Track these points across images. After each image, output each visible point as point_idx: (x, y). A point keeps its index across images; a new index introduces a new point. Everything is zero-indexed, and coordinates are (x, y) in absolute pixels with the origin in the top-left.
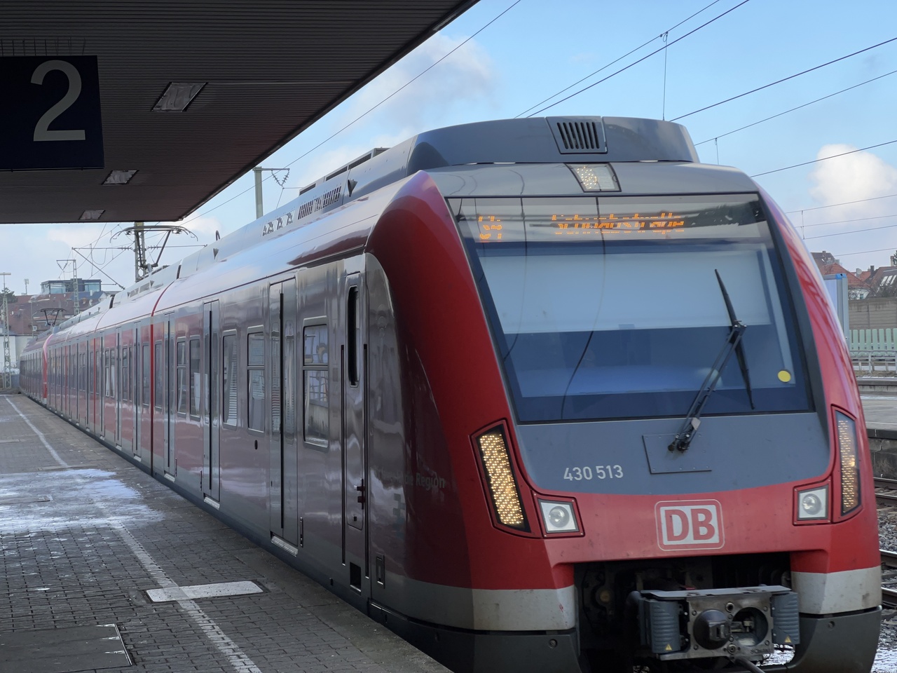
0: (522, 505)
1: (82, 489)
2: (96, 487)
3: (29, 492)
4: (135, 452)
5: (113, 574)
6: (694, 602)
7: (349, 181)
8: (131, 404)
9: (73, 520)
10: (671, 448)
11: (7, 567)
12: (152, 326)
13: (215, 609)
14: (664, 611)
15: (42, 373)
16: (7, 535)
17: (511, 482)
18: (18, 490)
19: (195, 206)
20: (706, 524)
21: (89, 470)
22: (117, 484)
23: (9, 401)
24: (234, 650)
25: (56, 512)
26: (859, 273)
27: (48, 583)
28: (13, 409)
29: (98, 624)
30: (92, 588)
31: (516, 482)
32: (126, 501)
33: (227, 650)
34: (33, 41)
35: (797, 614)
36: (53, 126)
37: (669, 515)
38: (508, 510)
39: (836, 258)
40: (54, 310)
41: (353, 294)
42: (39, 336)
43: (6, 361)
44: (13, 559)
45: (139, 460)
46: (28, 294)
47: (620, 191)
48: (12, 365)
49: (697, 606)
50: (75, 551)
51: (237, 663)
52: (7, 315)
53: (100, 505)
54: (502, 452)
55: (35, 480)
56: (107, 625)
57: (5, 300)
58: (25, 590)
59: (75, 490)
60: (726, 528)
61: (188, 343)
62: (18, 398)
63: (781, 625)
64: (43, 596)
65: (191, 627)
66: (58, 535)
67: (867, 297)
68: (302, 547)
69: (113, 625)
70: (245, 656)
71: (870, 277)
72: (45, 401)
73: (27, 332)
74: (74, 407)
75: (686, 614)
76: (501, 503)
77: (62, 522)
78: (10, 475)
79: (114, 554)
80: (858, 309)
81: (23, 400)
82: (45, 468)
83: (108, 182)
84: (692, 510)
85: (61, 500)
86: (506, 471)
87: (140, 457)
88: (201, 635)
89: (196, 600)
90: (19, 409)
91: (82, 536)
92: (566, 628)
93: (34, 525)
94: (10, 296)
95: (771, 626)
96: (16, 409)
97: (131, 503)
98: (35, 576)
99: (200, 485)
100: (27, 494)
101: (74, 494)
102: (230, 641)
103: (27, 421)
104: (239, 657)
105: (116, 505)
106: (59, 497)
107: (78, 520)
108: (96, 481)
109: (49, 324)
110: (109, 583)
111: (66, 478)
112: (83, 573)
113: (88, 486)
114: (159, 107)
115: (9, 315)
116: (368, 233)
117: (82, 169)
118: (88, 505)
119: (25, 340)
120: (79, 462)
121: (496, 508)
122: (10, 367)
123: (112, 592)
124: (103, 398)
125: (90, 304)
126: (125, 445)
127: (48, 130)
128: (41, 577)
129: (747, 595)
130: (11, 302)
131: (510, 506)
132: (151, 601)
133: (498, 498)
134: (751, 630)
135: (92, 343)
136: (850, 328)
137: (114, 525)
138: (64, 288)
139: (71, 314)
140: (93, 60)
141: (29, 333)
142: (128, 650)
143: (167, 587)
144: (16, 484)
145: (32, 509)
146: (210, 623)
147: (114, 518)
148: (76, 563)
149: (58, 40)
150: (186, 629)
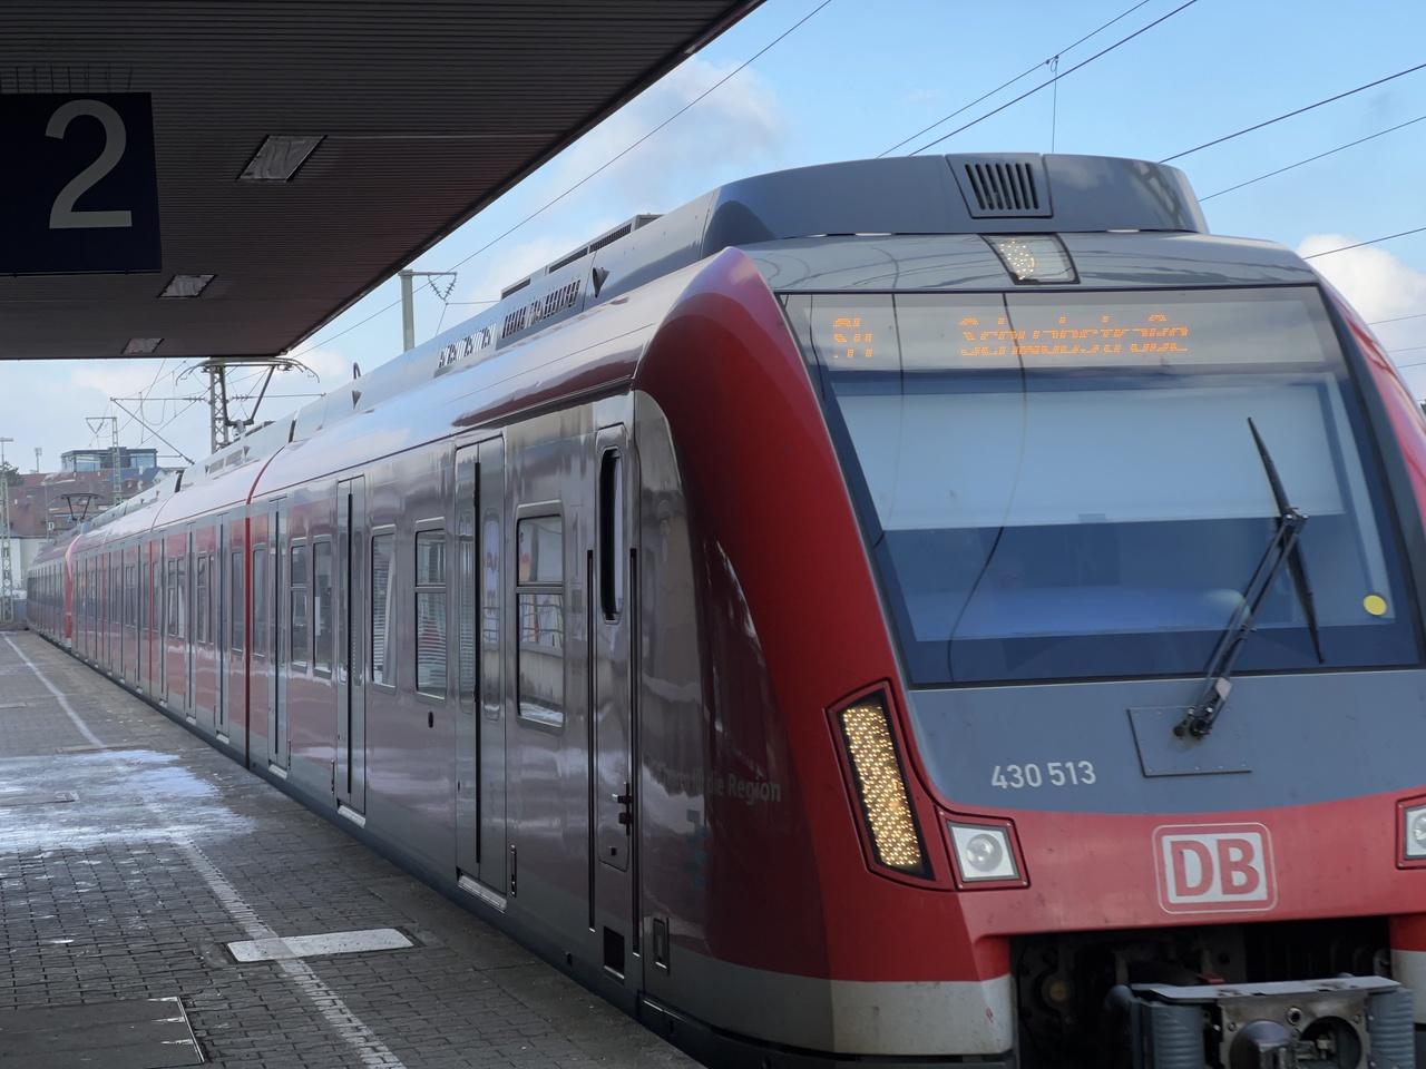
0: (918, 831)
1: (126, 781)
2: (148, 778)
3: (42, 786)
4: (219, 727)
5: (174, 917)
6: (1232, 1007)
7: (594, 269)
8: (211, 648)
9: (111, 831)
10: (1178, 732)
11: (6, 906)
12: (248, 520)
13: (336, 973)
14: (1176, 1022)
15: (64, 598)
16: (5, 856)
17: (899, 791)
18: (24, 784)
19: (308, 331)
20: (1243, 866)
21: (137, 751)
22: (180, 774)
23: (10, 642)
24: (367, 1039)
25: (84, 819)
27: (72, 931)
28: (17, 654)
29: (151, 997)
30: (141, 941)
31: (907, 792)
32: (195, 802)
33: (355, 1040)
34: (49, 70)
35: (1411, 1027)
36: (81, 205)
37: (1178, 850)
38: (895, 842)
40: (82, 496)
41: (609, 462)
42: (59, 538)
43: (5, 578)
44: (15, 894)
45: (225, 740)
46: (41, 472)
47: (1077, 281)
48: (15, 585)
49: (1237, 1014)
50: (114, 880)
51: (369, 1057)
52: (8, 506)
53: (155, 808)
54: (882, 738)
55: (50, 768)
56: (164, 999)
57: (4, 480)
58: (35, 942)
59: (114, 783)
60: (1279, 874)
61: (311, 549)
62: (25, 637)
63: (1385, 1047)
64: (64, 952)
65: (299, 1002)
66: (87, 854)
68: (515, 896)
69: (175, 999)
70: (384, 1048)
72: (68, 643)
73: (40, 532)
74: (116, 653)
75: (1217, 1028)
76: (881, 828)
77: (93, 834)
78: (11, 759)
79: (177, 886)
81: (32, 640)
82: (66, 749)
83: (168, 294)
84: (1218, 841)
85: (93, 800)
86: (890, 772)
87: (228, 737)
88: (313, 1014)
89: (306, 959)
90: (26, 655)
91: (126, 857)
92: (998, 1051)
93: (49, 839)
94: (13, 477)
95: (1366, 1048)
96: (21, 654)
97: (204, 804)
98: (51, 921)
99: (330, 786)
100: (39, 790)
101: (112, 789)
102: (360, 1024)
103: (38, 674)
104: (375, 1049)
105: (180, 807)
106: (89, 794)
107: (119, 831)
108: (148, 769)
109: (74, 519)
110: (168, 931)
111: (99, 765)
112: (127, 915)
113: (135, 778)
114: (250, 174)
115: (10, 504)
116: (637, 355)
117: (127, 273)
118: (136, 808)
119: (35, 546)
120: (120, 738)
121: (872, 837)
122: (11, 588)
123: (174, 946)
124: (165, 639)
125: (140, 487)
126: (201, 715)
127: (73, 210)
128: (60, 922)
129: (1323, 994)
130: (14, 485)
131: (897, 834)
132: (235, 960)
133: (876, 819)
134: (1332, 1055)
135: (146, 550)
137: (178, 839)
138: (98, 462)
139: (110, 504)
140: (145, 99)
141: (41, 534)
142: (199, 1039)
143: (260, 938)
144: (21, 774)
145: (45, 814)
146: (329, 995)
147: (176, 828)
148: (116, 900)
149: (88, 67)
150: (290, 1006)
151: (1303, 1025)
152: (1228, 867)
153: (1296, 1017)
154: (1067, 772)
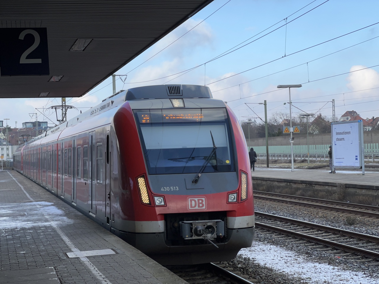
0: (149, 197)
1: (39, 210)
2: (45, 209)
3: (17, 211)
4: (52, 189)
5: (52, 246)
6: (194, 224)
7: (111, 101)
9: (35, 223)
10: (193, 182)
11: (8, 243)
12: (57, 144)
13: (95, 261)
14: (186, 226)
15: (21, 161)
16: (7, 229)
17: (146, 191)
18: (12, 211)
19: (88, 91)
20: (202, 203)
21: (42, 202)
22: (54, 208)
23: (9, 173)
24: (103, 278)
25: (28, 220)
26: (368, 120)
27: (25, 249)
28: (10, 176)
29: (46, 267)
30: (43, 252)
32: (57, 215)
33: (100, 278)
34: (20, 21)
35: (224, 227)
36: (28, 57)
37: (191, 201)
38: (145, 199)
41: (108, 137)
42: (21, 146)
43: (7, 156)
44: (10, 240)
46: (17, 128)
47: (185, 107)
48: (10, 158)
50: (36, 236)
53: (47, 217)
54: (144, 183)
55: (19, 206)
56: (50, 268)
57: (7, 130)
58: (15, 252)
59: (36, 210)
60: (207, 205)
61: (68, 150)
62: (13, 171)
63: (219, 230)
64: (23, 255)
65: (85, 268)
66: (29, 229)
67: (371, 130)
68: (96, 214)
69: (53, 267)
70: (108, 281)
71: (372, 121)
72: (22, 172)
73: (16, 144)
75: (192, 227)
77: (31, 224)
79: (53, 238)
80: (367, 135)
81: (15, 173)
82: (23, 201)
83: (51, 81)
84: (198, 199)
85: (31, 215)
86: (145, 188)
88: (89, 271)
89: (88, 257)
90: (12, 176)
91: (40, 230)
92: (162, 232)
93: (19, 225)
94: (9, 129)
95: (216, 230)
96: (11, 176)
97: (60, 216)
98: (20, 247)
99: (71, 199)
100: (16, 212)
101: (36, 212)
102: (102, 274)
103: (16, 181)
104: (105, 281)
105: (54, 217)
106: (29, 213)
107: (38, 223)
108: (45, 206)
109: (24, 141)
110: (51, 249)
111: (32, 205)
112: (40, 245)
113: (42, 209)
114: (73, 49)
115: (9, 137)
117: (40, 75)
118: (42, 217)
119: (15, 147)
120: (38, 198)
121: (142, 199)
122: (9, 158)
123: (52, 254)
125: (43, 132)
126: (49, 187)
127: (26, 59)
128: (22, 247)
129: (209, 222)
130: (10, 131)
132: (69, 258)
133: (143, 196)
134: (211, 232)
135: (38, 150)
136: (364, 143)
137: (53, 225)
138: (32, 125)
139: (36, 136)
140: (45, 29)
141: (17, 144)
142: (59, 278)
143: (75, 251)
144: (11, 208)
145: (18, 218)
146: (93, 267)
147: (53, 222)
148: (37, 241)
149: (30, 21)
150: (83, 269)
151: (205, 227)
152: (199, 203)
153: (204, 225)
154: (174, 188)
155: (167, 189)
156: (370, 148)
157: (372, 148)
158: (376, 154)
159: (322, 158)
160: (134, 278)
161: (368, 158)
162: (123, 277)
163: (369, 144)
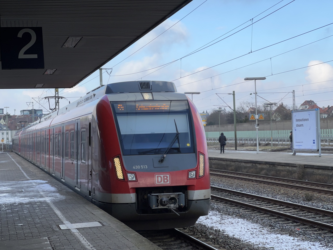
1: (35, 187)
2: (40, 186)
3: (16, 188)
5: (46, 219)
6: (160, 196)
9: (32, 199)
10: (159, 162)
11: (7, 216)
13: (84, 232)
14: (153, 198)
15: (19, 144)
16: (7, 204)
17: (121, 169)
18: (11, 188)
19: (78, 82)
20: (166, 179)
21: (38, 180)
22: (48, 185)
23: (8, 155)
24: (91, 248)
25: (26, 196)
26: (324, 108)
27: (23, 222)
29: (41, 237)
30: (39, 224)
32: (51, 192)
33: (89, 248)
34: (18, 22)
35: (184, 199)
36: (25, 53)
37: (158, 177)
39: (315, 103)
42: (19, 131)
43: (7, 139)
44: (10, 213)
46: (15, 115)
47: (153, 100)
48: (9, 141)
50: (33, 210)
52: (8, 123)
53: (42, 193)
55: (18, 184)
56: (44, 238)
57: (7, 117)
58: (14, 225)
59: (33, 187)
60: (171, 181)
62: (12, 153)
64: (21, 227)
65: (75, 239)
66: (26, 204)
67: (327, 117)
69: (47, 238)
71: (328, 110)
72: (19, 154)
73: (15, 129)
74: (28, 155)
75: (158, 198)
77: (28, 199)
78: (8, 182)
79: (47, 212)
80: (323, 121)
81: (14, 154)
82: (21, 179)
83: (45, 74)
84: (163, 176)
85: (27, 191)
86: (120, 166)
88: (79, 242)
89: (77, 229)
91: (35, 205)
92: (134, 202)
93: (17, 200)
94: (9, 116)
95: (178, 201)
96: (11, 157)
97: (53, 192)
98: (18, 220)
100: (15, 189)
101: (32, 189)
102: (90, 244)
103: (15, 162)
105: (48, 193)
107: (34, 199)
108: (40, 184)
110: (45, 222)
111: (29, 183)
112: (35, 218)
113: (37, 186)
114: (65, 46)
117: (36, 69)
118: (37, 193)
119: (14, 132)
120: (34, 177)
122: (9, 142)
123: (46, 226)
125: (38, 118)
127: (24, 54)
128: (20, 220)
129: (172, 195)
130: (9, 118)
131: (120, 175)
132: (61, 229)
133: (118, 173)
134: (174, 202)
135: (34, 134)
136: (321, 129)
137: (47, 200)
138: (29, 113)
139: (32, 122)
140: (41, 28)
142: (52, 247)
143: (66, 224)
144: (11, 185)
145: (16, 195)
146: (82, 237)
147: (47, 198)
148: (33, 215)
149: (28, 21)
150: (73, 240)
151: (169, 198)
152: (164, 179)
153: (168, 197)
154: (143, 167)
155: (138, 167)
156: (326, 133)
157: (327, 133)
158: (331, 138)
159: (283, 142)
160: (119, 247)
161: (324, 142)
162: (108, 247)
163: (325, 130)
